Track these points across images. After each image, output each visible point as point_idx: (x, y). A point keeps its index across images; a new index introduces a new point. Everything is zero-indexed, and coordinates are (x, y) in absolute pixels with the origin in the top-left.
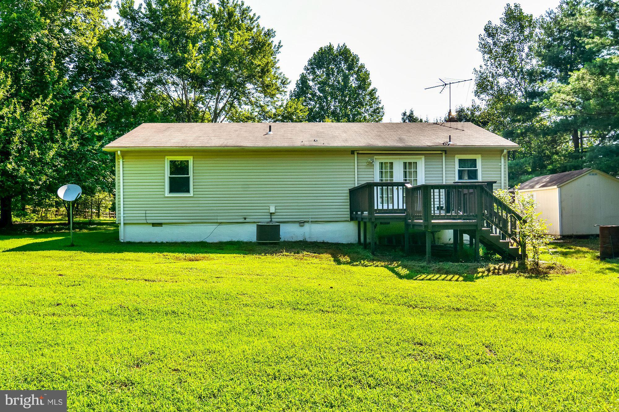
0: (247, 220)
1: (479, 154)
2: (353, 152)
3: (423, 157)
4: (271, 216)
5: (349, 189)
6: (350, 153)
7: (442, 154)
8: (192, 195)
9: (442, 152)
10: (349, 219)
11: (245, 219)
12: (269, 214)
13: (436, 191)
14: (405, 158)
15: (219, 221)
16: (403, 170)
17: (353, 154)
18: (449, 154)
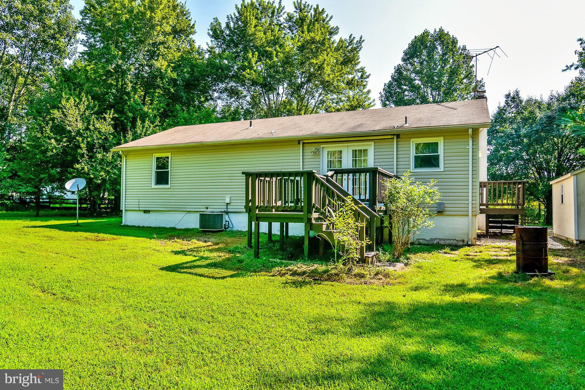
0: (209, 210)
1: (441, 136)
3: (373, 143)
4: (227, 206)
6: (297, 143)
7: (393, 138)
9: (392, 137)
11: (207, 208)
14: (354, 145)
15: (188, 210)
16: (352, 159)
17: (299, 143)
18: (403, 138)
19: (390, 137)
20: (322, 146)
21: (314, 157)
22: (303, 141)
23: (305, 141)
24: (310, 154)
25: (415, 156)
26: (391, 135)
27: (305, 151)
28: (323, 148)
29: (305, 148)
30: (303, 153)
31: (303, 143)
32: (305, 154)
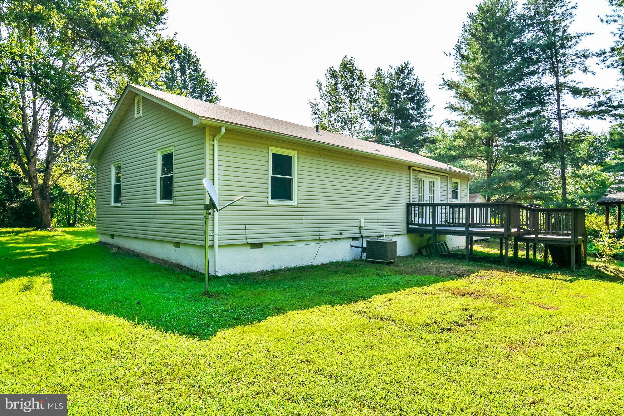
0: (343, 236)
1: (459, 179)
2: (409, 167)
3: (439, 178)
4: (360, 230)
5: (407, 203)
6: (407, 168)
8: (296, 204)
10: (405, 232)
11: (341, 234)
12: (358, 228)
13: (439, 207)
14: (429, 177)
15: (321, 238)
20: (419, 174)
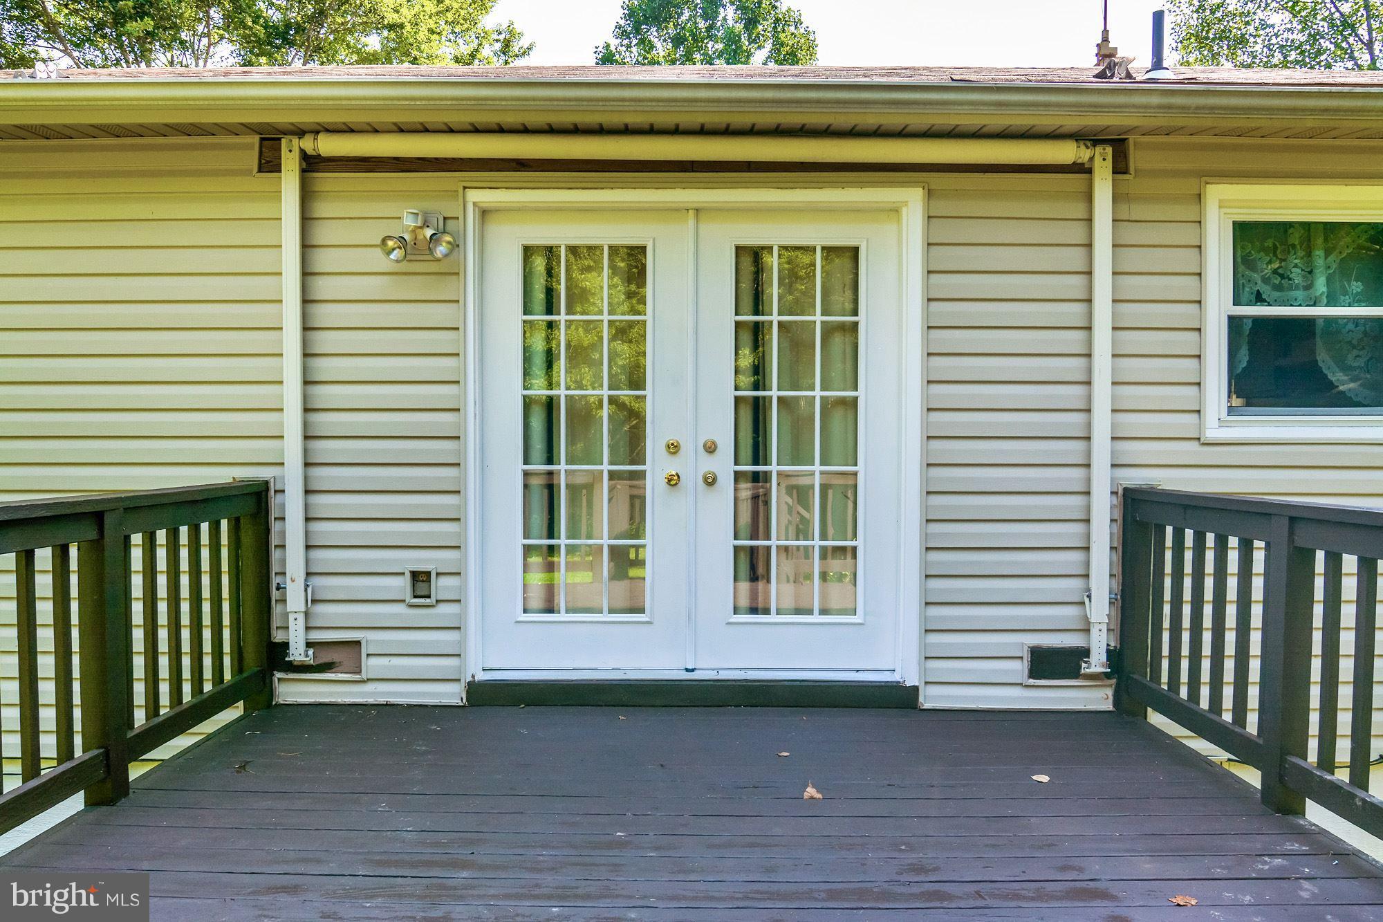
7: (1086, 170)
9: (1084, 156)
16: (729, 319)
17: (270, 164)
18: (1154, 174)
19: (1066, 152)
20: (477, 196)
21: (412, 288)
22: (308, 144)
23: (329, 146)
24: (377, 260)
25: (1231, 319)
26: (1078, 136)
27: (324, 234)
28: (484, 213)
29: (322, 209)
30: (306, 246)
31: (311, 164)
32: (324, 260)
